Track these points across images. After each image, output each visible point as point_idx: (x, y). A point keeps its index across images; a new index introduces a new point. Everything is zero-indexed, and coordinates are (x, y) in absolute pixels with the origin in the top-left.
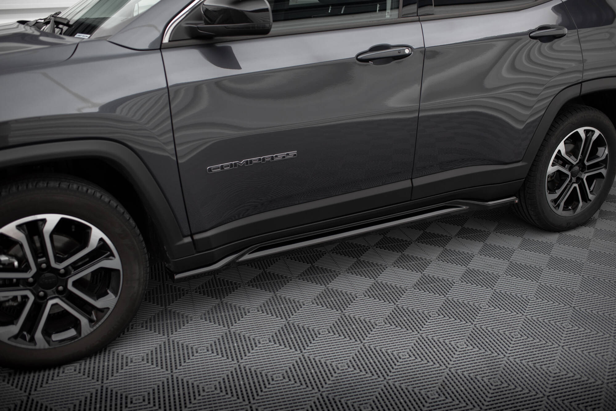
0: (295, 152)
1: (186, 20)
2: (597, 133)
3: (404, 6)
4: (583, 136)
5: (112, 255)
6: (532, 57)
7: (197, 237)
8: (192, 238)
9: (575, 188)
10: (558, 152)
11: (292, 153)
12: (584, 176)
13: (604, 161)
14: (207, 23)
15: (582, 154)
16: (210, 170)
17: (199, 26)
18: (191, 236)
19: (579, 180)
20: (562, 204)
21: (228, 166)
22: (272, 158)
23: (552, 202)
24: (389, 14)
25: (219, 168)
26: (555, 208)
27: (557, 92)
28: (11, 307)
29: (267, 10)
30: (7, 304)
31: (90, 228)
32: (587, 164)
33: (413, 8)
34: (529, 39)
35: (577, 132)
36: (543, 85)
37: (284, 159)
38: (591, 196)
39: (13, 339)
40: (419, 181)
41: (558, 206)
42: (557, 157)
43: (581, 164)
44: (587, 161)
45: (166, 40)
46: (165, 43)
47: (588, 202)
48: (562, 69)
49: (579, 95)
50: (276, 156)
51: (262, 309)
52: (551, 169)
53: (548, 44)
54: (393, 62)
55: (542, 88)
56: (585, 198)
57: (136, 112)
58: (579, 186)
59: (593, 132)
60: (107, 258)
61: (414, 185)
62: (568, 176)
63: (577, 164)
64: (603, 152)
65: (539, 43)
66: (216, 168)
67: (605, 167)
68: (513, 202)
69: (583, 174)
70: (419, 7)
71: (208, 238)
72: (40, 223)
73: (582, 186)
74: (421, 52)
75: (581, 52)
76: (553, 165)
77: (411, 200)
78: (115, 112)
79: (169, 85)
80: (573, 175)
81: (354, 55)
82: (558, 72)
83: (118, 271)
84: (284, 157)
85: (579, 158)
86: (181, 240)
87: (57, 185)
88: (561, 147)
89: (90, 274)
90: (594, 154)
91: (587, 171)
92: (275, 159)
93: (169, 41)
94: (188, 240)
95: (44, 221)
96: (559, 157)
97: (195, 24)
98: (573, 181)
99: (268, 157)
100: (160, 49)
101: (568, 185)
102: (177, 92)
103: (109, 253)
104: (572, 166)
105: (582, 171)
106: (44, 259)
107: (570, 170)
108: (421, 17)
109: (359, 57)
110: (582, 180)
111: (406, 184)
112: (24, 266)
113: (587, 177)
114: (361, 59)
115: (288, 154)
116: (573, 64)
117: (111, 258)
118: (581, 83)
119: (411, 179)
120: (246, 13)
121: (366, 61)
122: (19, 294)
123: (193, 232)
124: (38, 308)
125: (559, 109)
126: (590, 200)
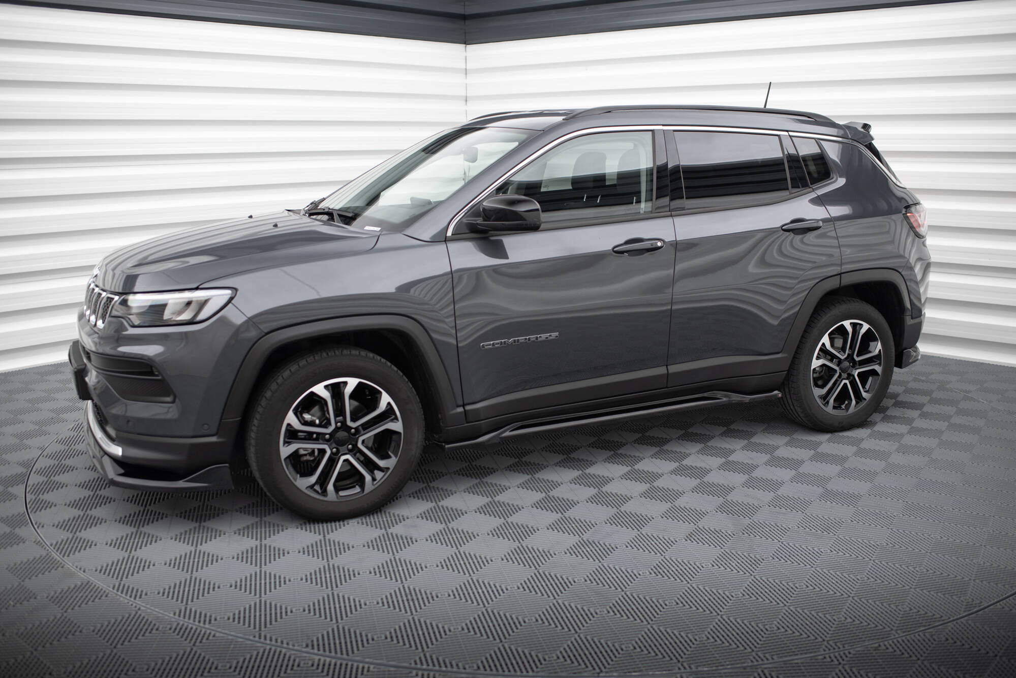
0: (557, 334)
1: (467, 217)
2: (866, 327)
3: (657, 198)
4: (849, 329)
5: (396, 418)
6: (783, 250)
7: (468, 408)
8: (464, 408)
9: (845, 384)
10: (822, 345)
11: (555, 335)
12: (856, 373)
13: (878, 356)
14: (484, 220)
15: (850, 348)
16: (483, 346)
17: (478, 222)
18: (463, 406)
19: (850, 376)
20: (832, 401)
21: (498, 344)
22: (537, 338)
23: (821, 398)
24: (644, 206)
25: (490, 345)
26: (824, 405)
27: (812, 285)
28: (307, 461)
29: (537, 210)
30: (305, 458)
31: (380, 393)
32: (857, 359)
33: (666, 201)
34: (782, 232)
35: (842, 325)
36: (797, 278)
37: (547, 341)
38: (864, 394)
39: (309, 489)
40: (673, 369)
41: (828, 403)
42: (821, 350)
43: (850, 358)
44: (858, 356)
45: (449, 233)
46: (449, 237)
47: (863, 400)
48: (815, 262)
49: (838, 286)
50: (540, 337)
51: (522, 486)
52: (816, 363)
53: (800, 237)
54: (647, 254)
55: (796, 281)
56: (859, 397)
57: (427, 293)
58: (850, 382)
59: (861, 325)
60: (392, 421)
61: (670, 372)
62: (836, 371)
63: (846, 359)
64: (877, 348)
65: (792, 235)
66: (488, 344)
67: (880, 364)
68: (776, 395)
69: (854, 371)
70: (672, 199)
71: (478, 409)
72: (342, 385)
73: (853, 383)
74: (671, 245)
75: (839, 247)
76: (818, 358)
77: (667, 387)
78: (409, 292)
79: (453, 270)
80: (843, 370)
81: (610, 248)
82: (810, 265)
83: (399, 433)
84: (547, 338)
85: (847, 352)
86: (455, 409)
87: (357, 353)
88: (825, 340)
89: (373, 437)
90: (864, 349)
91: (858, 367)
92: (540, 339)
93: (452, 234)
94: (461, 409)
95: (345, 383)
96: (823, 350)
97: (474, 220)
98: (842, 377)
99: (533, 337)
100: (445, 241)
101: (836, 381)
102: (460, 278)
103: (393, 417)
104: (840, 362)
105: (853, 367)
106: (341, 418)
107: (838, 365)
108: (673, 213)
109: (615, 249)
110: (854, 376)
111: (661, 370)
112: (325, 423)
113: (859, 373)
114: (617, 252)
115: (550, 335)
116: (824, 258)
117: (395, 421)
118: (840, 274)
119: (667, 366)
120: (521, 213)
121: (622, 252)
122: (316, 446)
123: (465, 403)
124: (332, 462)
125: (817, 301)
126: (865, 399)
